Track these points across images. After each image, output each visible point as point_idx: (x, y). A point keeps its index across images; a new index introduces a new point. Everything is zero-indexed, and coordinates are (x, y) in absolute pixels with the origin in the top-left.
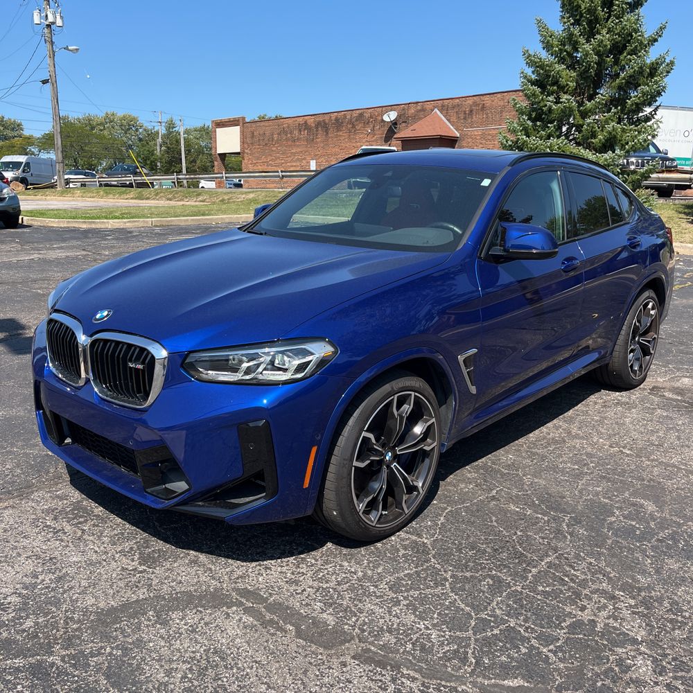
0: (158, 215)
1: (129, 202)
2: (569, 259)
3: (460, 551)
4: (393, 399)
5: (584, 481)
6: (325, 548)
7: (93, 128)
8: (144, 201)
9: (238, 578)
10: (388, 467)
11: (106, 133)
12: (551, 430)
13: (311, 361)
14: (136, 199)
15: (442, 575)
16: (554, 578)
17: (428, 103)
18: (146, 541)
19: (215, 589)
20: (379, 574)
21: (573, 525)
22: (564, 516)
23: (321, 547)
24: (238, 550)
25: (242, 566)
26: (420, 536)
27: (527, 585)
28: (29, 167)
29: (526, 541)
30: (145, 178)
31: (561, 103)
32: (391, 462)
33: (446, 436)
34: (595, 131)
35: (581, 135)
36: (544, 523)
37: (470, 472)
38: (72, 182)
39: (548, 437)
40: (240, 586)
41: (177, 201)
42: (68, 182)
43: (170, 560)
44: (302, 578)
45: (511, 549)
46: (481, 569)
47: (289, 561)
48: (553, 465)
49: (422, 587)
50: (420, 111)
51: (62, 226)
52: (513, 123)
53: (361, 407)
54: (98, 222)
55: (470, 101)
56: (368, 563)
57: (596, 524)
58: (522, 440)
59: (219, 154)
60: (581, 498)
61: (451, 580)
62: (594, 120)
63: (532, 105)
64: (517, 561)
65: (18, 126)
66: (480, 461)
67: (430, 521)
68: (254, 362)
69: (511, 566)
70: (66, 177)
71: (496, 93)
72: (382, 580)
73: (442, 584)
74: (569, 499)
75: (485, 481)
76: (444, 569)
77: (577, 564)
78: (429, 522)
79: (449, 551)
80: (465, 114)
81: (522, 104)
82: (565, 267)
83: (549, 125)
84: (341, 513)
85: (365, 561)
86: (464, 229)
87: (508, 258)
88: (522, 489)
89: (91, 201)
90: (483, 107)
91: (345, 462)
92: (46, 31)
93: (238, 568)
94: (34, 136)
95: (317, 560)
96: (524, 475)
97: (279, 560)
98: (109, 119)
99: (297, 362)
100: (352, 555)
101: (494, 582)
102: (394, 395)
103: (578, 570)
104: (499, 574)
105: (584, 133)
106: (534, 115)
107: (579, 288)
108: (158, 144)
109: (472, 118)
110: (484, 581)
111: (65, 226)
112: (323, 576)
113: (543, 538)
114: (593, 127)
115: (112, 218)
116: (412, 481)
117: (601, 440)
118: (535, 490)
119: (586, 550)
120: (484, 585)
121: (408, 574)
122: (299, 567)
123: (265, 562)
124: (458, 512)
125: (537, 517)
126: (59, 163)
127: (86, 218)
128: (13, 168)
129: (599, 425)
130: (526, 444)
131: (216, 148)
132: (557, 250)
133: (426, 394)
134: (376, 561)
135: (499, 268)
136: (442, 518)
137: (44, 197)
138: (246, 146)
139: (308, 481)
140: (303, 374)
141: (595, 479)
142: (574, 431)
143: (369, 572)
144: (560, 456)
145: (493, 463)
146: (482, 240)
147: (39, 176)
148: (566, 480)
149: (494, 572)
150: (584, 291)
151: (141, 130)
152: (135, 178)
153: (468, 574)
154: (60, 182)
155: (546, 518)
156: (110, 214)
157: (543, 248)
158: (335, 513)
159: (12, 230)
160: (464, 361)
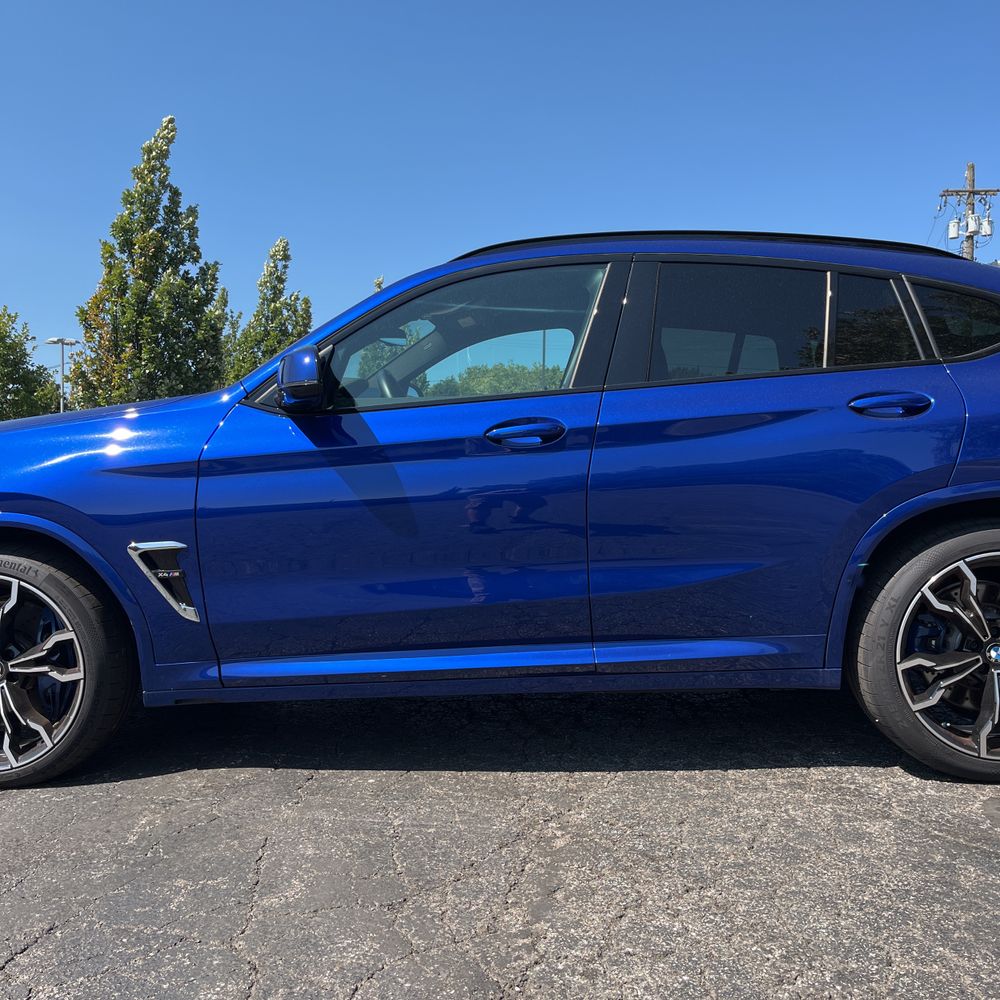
92: (965, 244)
160: (146, 556)
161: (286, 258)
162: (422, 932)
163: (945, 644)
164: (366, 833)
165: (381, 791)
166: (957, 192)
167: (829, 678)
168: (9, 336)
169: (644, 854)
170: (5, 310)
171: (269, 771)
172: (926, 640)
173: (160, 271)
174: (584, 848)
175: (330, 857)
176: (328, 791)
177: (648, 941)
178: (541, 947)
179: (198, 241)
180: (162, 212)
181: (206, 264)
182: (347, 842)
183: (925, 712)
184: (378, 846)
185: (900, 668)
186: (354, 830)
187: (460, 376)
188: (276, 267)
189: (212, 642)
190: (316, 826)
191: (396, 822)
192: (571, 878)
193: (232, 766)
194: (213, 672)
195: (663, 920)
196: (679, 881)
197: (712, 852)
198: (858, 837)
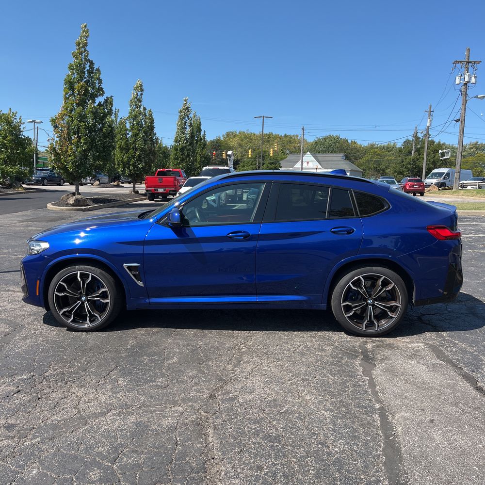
4: (77, 273)
28: (449, 176)
32: (85, 301)
92: (463, 87)
116: (94, 313)
126: (457, 173)
128: (438, 176)
139: (38, 293)
154: (456, 186)
160: (128, 267)
161: (142, 90)
162: (207, 369)
163: (357, 298)
164: (192, 346)
165: (195, 335)
166: (461, 62)
167: (323, 307)
168: (13, 123)
169: (265, 353)
170: (10, 110)
171: (163, 329)
172: (352, 297)
173: (87, 101)
174: (250, 351)
175: (183, 352)
176: (180, 335)
177: (261, 372)
178: (236, 373)
179: (102, 86)
180: (86, 73)
181: (107, 97)
182: (187, 348)
183: (348, 317)
184: (195, 350)
185: (342, 305)
186: (188, 345)
187: (223, 136)
188: (137, 94)
189: (147, 292)
190: (178, 344)
191: (200, 344)
192: (245, 359)
193: (153, 327)
194: (147, 301)
195: (266, 368)
196: (272, 359)
197: (283, 353)
198: (323, 350)
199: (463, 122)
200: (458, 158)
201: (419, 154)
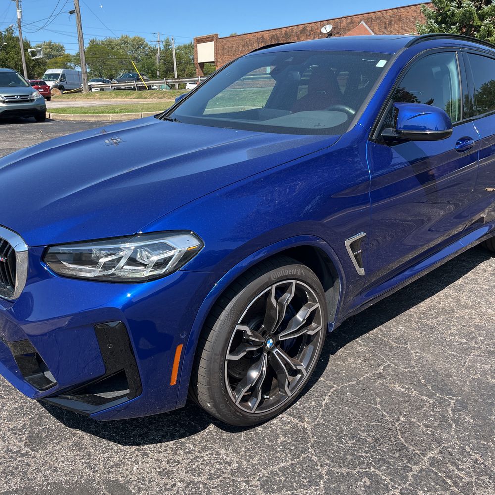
0: (147, 110)
1: (132, 101)
2: (463, 139)
3: (339, 439)
4: (271, 289)
5: (471, 358)
6: (207, 430)
7: (113, 48)
8: (143, 100)
9: (112, 467)
10: (269, 353)
11: (121, 51)
12: (442, 299)
13: (173, 256)
14: (137, 98)
15: (318, 470)
16: (437, 480)
17: (357, 17)
18: (41, 417)
19: (87, 481)
20: (253, 466)
21: (459, 411)
22: (450, 398)
23: (203, 429)
24: (123, 430)
25: (121, 451)
26: (301, 419)
27: (407, 489)
28: (65, 78)
29: (408, 429)
30: (143, 82)
31: (463, 7)
32: (272, 349)
33: (334, 316)
34: (491, 30)
35: (479, 34)
36: (429, 408)
37: (360, 345)
38: (94, 87)
39: (439, 306)
40: (113, 477)
41: (166, 99)
42: (90, 88)
43: (55, 441)
44: (177, 468)
45: (392, 439)
46: (360, 464)
47: (168, 445)
48: (442, 338)
49: (295, 484)
50: (350, 23)
51: (77, 120)
52: (422, 26)
53: (234, 300)
54: (102, 116)
55: (390, 14)
56: (245, 452)
57: (484, 410)
58: (413, 310)
59: (199, 63)
60: (468, 377)
61: (326, 477)
62: (490, 21)
63: (439, 11)
64: (398, 455)
65: (62, 48)
66: (371, 332)
67: (315, 400)
68: (114, 257)
69: (391, 461)
70: (89, 84)
71: (410, 6)
72: (255, 474)
73: (316, 482)
74: (456, 378)
75: (374, 355)
76: (321, 462)
77: (462, 462)
78: (313, 403)
79: (328, 439)
80: (386, 24)
81: (430, 9)
82: (460, 147)
83: (452, 27)
84: (215, 405)
85: (243, 449)
86: (357, 110)
87: (400, 139)
88: (409, 365)
89: (106, 101)
90: (400, 18)
91: (217, 357)
93: (116, 453)
94: (71, 54)
95: (195, 446)
96: (412, 349)
97: (159, 444)
98: (125, 41)
99: (155, 258)
100: (231, 440)
101: (371, 483)
102: (272, 285)
103: (462, 470)
104: (378, 472)
105: (482, 32)
106: (440, 19)
107: (474, 166)
108: (158, 58)
109: (391, 27)
110: (361, 481)
111: (79, 119)
112: (198, 466)
113: (427, 426)
114: (489, 27)
115: (113, 113)
116: (295, 366)
117: (489, 311)
118: (422, 367)
119: (473, 443)
120: (360, 486)
121: (284, 467)
122: (176, 454)
123: (145, 447)
124: (343, 392)
125: (422, 400)
126: (84, 73)
127: (93, 113)
128: (54, 78)
129: (487, 294)
130: (416, 313)
131: (197, 59)
132: (451, 130)
133: (309, 281)
134: (254, 449)
135: (392, 150)
136: (327, 398)
137: (74, 99)
138: (219, 56)
139: (175, 379)
140: (164, 270)
141: (482, 354)
142: (464, 300)
143: (244, 463)
144: (449, 328)
145: (384, 335)
146: (374, 121)
147: (72, 84)
148: (453, 355)
149: (372, 469)
150: (478, 169)
151: (146, 48)
152: (137, 83)
153: (345, 470)
154: (85, 88)
155: (431, 401)
156: (112, 110)
157: (437, 129)
158: (209, 406)
159: (40, 123)
160: (351, 245)
199: (79, 15)
200: (82, 57)
201: (7, 53)
